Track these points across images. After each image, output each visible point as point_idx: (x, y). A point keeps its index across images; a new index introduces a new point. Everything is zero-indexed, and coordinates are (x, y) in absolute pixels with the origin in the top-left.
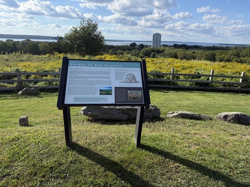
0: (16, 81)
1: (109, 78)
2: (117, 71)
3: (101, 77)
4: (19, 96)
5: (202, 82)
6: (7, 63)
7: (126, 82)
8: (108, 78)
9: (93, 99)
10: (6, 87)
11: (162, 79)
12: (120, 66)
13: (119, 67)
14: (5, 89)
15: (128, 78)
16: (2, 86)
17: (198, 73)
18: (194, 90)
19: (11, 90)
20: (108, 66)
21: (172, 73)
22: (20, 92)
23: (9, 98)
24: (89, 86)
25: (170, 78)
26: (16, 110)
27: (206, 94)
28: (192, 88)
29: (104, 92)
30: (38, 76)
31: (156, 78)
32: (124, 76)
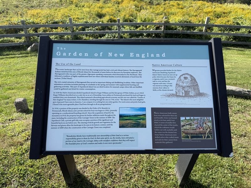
0: (23, 35)
1: (140, 85)
2: (156, 69)
3: (122, 85)
4: (28, 53)
5: (242, 36)
6: (17, 10)
7: (177, 96)
8: (137, 85)
9: (106, 138)
10: (13, 42)
11: (192, 30)
12: (164, 55)
13: (161, 58)
14: (13, 45)
15: (181, 84)
16: (10, 41)
17: (238, 23)
18: (231, 46)
19: (20, 46)
20: (138, 55)
21: (205, 23)
22: (29, 49)
23: (18, 56)
24: (97, 106)
25: (203, 30)
26: (23, 74)
27: (246, 53)
28: (229, 43)
29: (128, 121)
30: (47, 28)
31: (186, 30)
32: (171, 81)
